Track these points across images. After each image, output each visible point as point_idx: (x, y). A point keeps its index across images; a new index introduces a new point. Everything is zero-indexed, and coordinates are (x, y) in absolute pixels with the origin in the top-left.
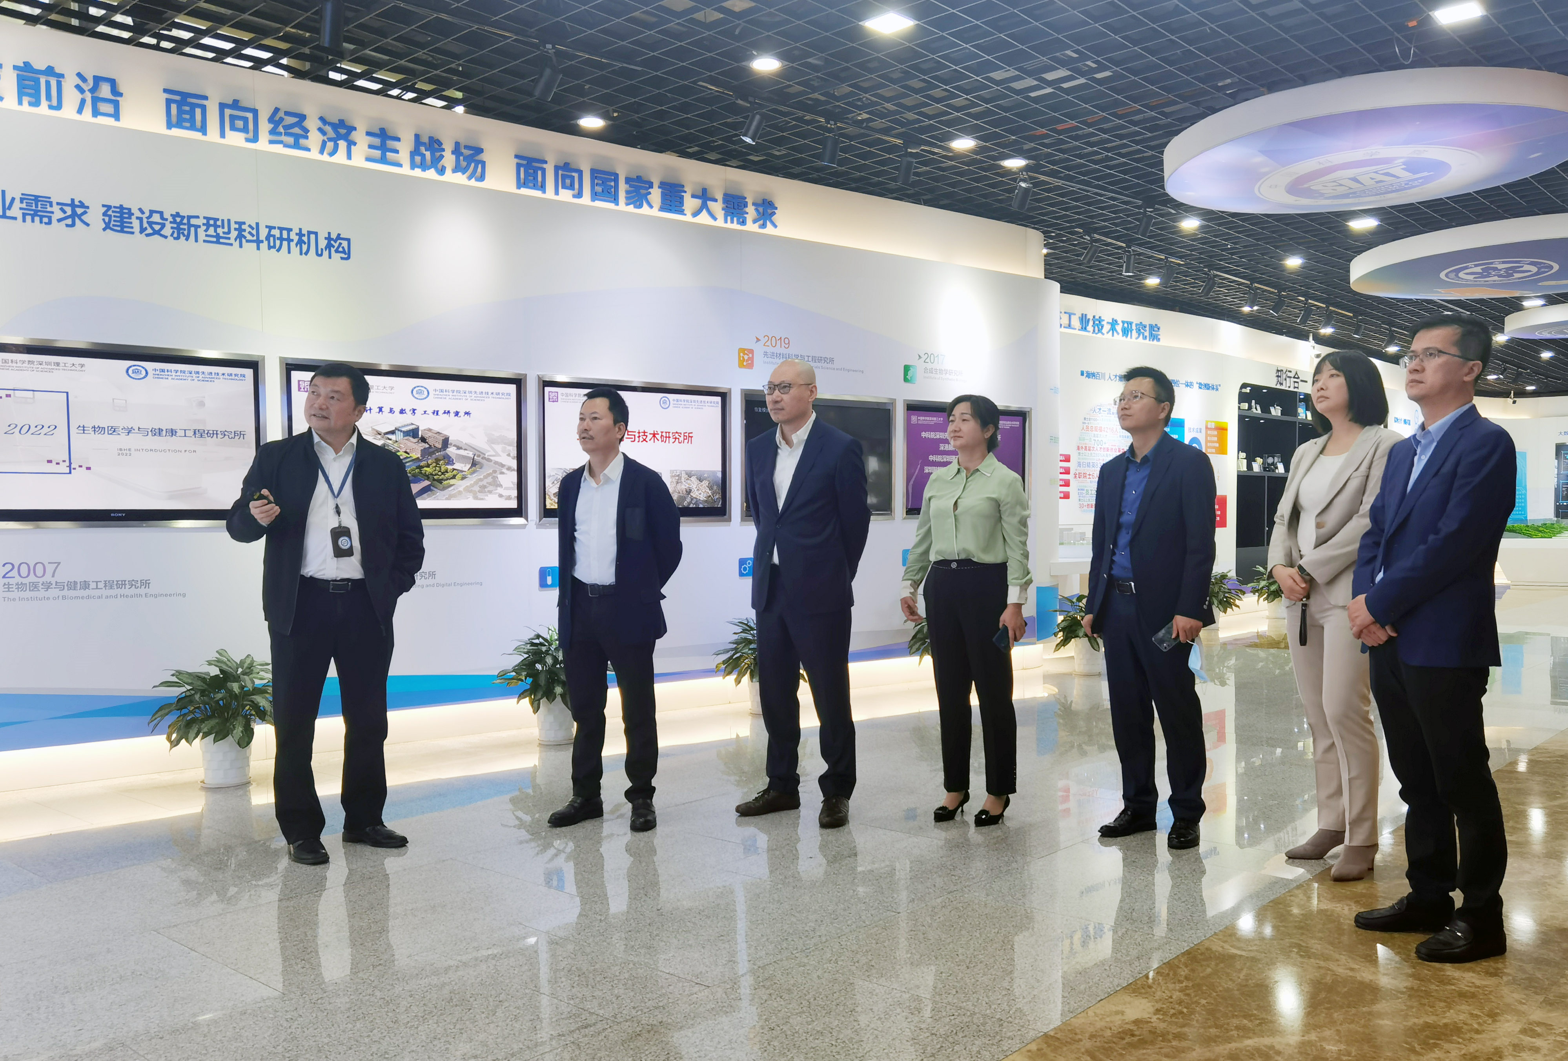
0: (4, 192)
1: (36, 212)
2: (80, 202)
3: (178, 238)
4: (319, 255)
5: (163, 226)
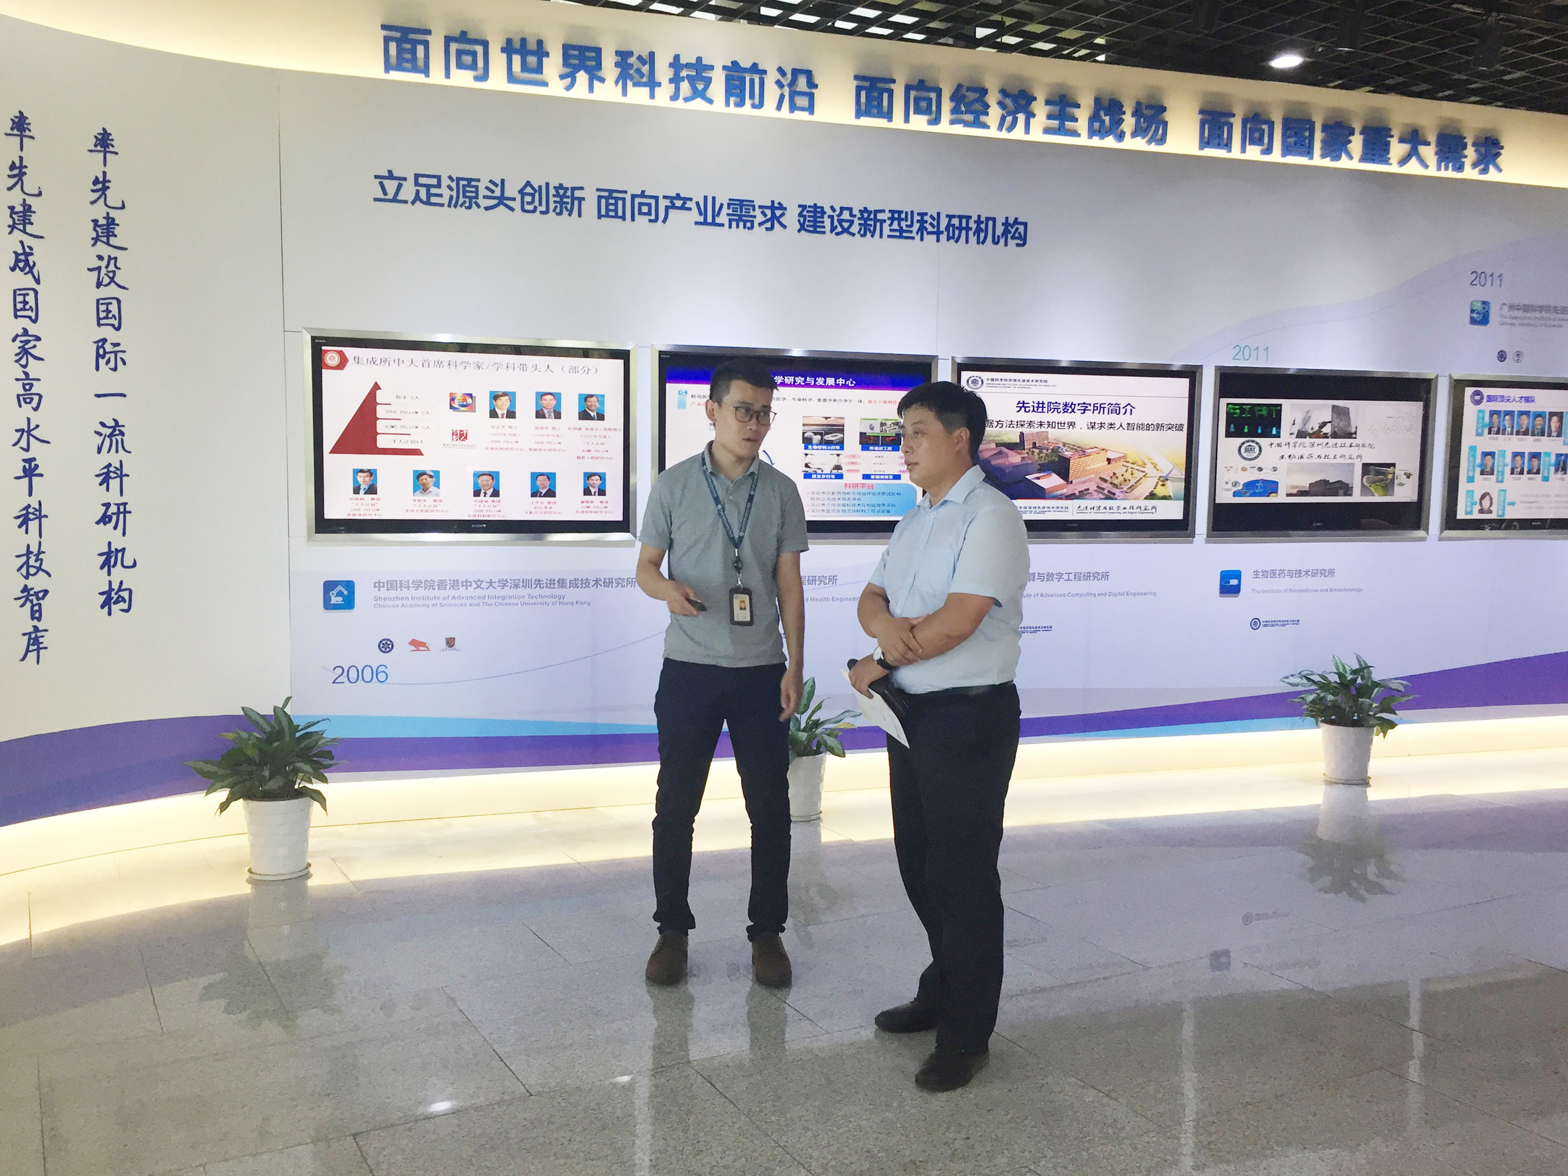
0: (714, 198)
1: (740, 216)
2: (779, 203)
3: (864, 235)
4: (996, 242)
5: (852, 222)
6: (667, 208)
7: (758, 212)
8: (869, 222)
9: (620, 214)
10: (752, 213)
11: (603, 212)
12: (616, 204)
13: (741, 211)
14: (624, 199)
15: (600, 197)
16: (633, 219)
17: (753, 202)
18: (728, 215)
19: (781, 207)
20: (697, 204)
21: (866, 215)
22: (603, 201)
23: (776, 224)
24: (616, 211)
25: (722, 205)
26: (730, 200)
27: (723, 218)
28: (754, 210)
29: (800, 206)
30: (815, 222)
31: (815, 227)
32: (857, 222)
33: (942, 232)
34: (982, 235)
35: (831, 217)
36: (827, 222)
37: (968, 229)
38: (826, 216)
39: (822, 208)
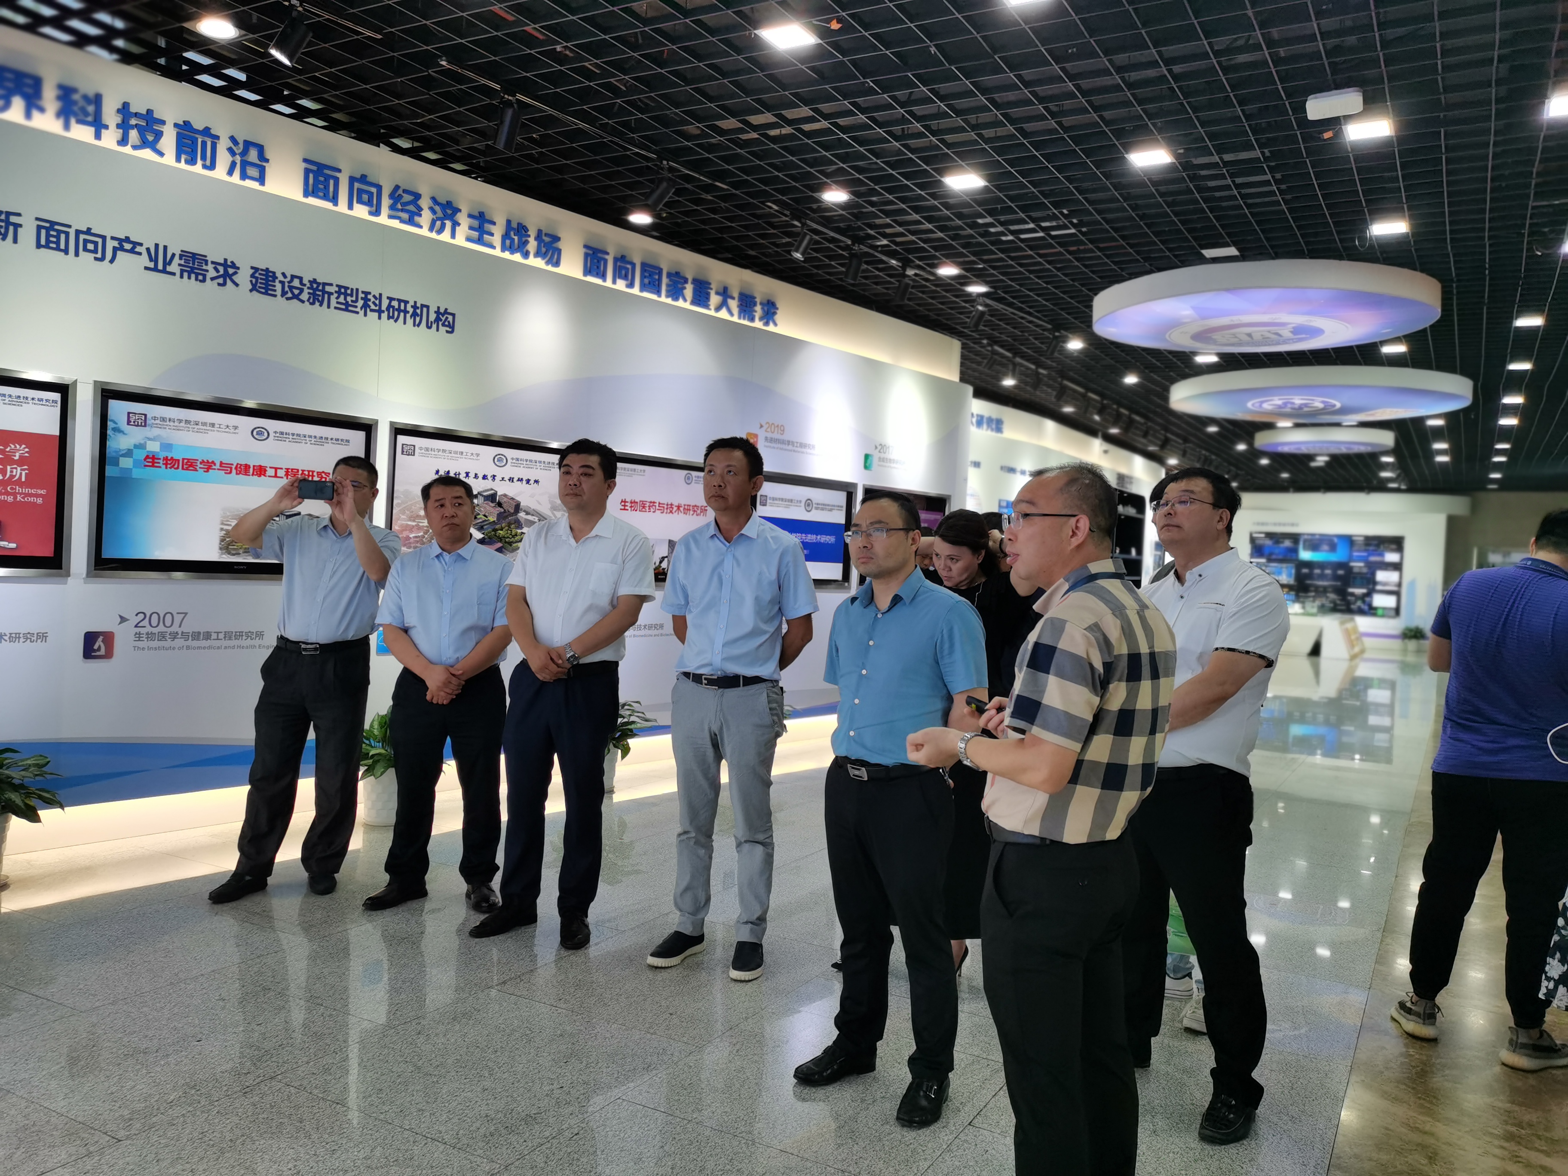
0: (165, 248)
1: (192, 268)
2: (232, 262)
3: (313, 304)
4: (429, 327)
5: (302, 291)
6: (115, 250)
7: (210, 267)
8: (318, 293)
9: (62, 246)
10: (204, 267)
11: (43, 242)
12: (58, 237)
13: (194, 264)
14: (67, 234)
15: (39, 228)
16: (77, 254)
17: (206, 256)
18: (180, 265)
19: (233, 265)
20: (148, 250)
21: (315, 286)
22: (43, 232)
23: (228, 280)
24: (58, 243)
25: (173, 255)
26: (182, 251)
27: (174, 267)
28: (206, 264)
29: (252, 268)
30: (267, 284)
31: (267, 289)
32: (306, 291)
33: (383, 312)
34: (418, 319)
35: (282, 282)
36: (278, 287)
37: (406, 312)
38: (277, 281)
39: (274, 273)
